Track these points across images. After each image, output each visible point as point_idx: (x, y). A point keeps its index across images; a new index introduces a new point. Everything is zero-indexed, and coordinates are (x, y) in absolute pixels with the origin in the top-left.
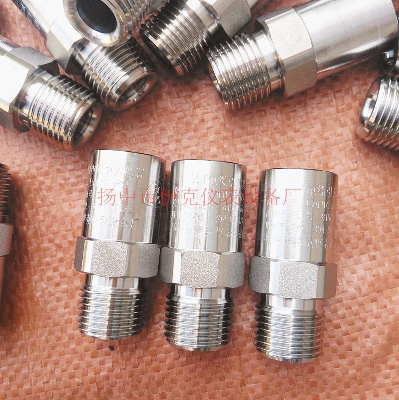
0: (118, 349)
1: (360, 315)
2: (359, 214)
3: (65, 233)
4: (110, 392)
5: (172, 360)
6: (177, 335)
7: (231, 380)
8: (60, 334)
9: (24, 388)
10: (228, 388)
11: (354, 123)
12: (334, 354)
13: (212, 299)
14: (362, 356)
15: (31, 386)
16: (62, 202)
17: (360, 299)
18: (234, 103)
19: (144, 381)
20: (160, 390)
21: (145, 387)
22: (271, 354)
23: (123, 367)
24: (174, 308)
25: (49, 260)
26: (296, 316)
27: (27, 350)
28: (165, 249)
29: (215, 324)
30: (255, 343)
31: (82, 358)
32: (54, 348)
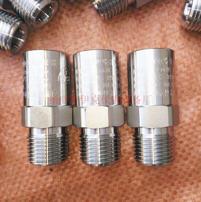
0: (55, 170)
1: (194, 134)
2: (188, 75)
3: (15, 106)
4: (53, 195)
5: (87, 173)
6: (88, 158)
7: (123, 180)
8: (20, 165)
9: (4, 198)
10: (121, 184)
11: (179, 21)
12: (181, 158)
13: (106, 134)
14: (197, 157)
15: (8, 196)
16: (11, 88)
17: (193, 125)
18: (107, 14)
19: (73, 186)
20: (82, 190)
21: (74, 190)
22: (145, 163)
23: (59, 180)
24: (84, 142)
25: (8, 123)
26: (157, 138)
27: (2, 177)
28: (75, 108)
29: (109, 149)
30: (135, 157)
31: (34, 178)
32: (17, 174)
